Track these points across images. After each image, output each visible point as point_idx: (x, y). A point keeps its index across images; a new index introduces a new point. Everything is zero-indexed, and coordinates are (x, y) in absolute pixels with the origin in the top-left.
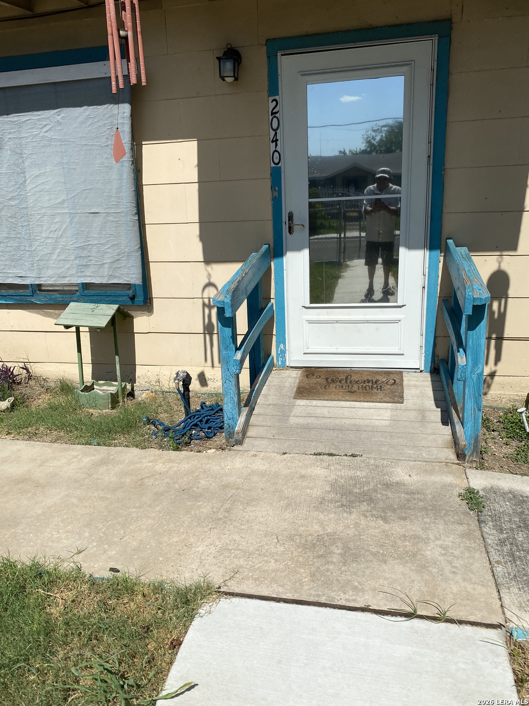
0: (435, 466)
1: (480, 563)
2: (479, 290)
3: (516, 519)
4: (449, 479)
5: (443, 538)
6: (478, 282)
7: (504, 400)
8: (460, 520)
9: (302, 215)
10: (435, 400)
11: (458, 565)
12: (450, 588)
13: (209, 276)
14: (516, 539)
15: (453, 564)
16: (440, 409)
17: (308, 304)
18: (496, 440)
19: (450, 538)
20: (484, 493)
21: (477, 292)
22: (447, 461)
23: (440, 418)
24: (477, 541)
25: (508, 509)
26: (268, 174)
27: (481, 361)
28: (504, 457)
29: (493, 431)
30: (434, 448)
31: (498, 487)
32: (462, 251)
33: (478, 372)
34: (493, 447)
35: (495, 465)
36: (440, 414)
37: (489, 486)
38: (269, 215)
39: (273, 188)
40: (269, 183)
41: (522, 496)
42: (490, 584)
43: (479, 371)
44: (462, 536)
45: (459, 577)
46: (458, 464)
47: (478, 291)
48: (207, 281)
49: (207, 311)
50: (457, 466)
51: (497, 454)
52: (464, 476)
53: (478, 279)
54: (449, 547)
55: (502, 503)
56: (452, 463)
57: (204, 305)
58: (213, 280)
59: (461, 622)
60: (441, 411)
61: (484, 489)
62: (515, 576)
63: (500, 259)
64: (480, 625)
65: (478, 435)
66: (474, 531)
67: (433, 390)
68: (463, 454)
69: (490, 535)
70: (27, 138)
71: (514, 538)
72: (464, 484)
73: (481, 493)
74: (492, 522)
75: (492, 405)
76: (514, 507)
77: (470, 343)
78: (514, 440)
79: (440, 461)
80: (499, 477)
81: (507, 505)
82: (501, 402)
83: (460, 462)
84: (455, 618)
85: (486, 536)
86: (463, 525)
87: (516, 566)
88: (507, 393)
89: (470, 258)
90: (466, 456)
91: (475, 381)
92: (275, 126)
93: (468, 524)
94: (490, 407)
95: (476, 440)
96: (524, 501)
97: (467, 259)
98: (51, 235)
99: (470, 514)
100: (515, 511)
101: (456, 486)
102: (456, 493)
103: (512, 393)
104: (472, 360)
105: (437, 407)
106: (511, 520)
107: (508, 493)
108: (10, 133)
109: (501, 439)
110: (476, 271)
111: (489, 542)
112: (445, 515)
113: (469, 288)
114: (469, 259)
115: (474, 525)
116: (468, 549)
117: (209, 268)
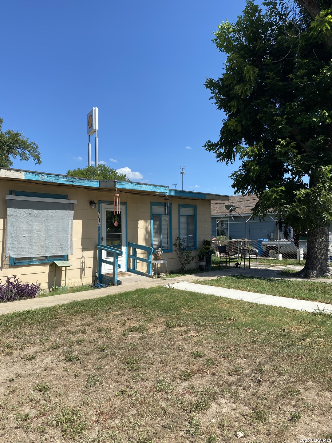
9: (105, 237)
13: (83, 255)
17: (106, 258)
26: (97, 228)
38: (97, 237)
39: (98, 231)
40: (97, 230)
48: (82, 256)
49: (82, 264)
57: (81, 263)
58: (83, 256)
70: (46, 215)
92: (99, 218)
98: (51, 242)
108: (41, 213)
117: (83, 253)
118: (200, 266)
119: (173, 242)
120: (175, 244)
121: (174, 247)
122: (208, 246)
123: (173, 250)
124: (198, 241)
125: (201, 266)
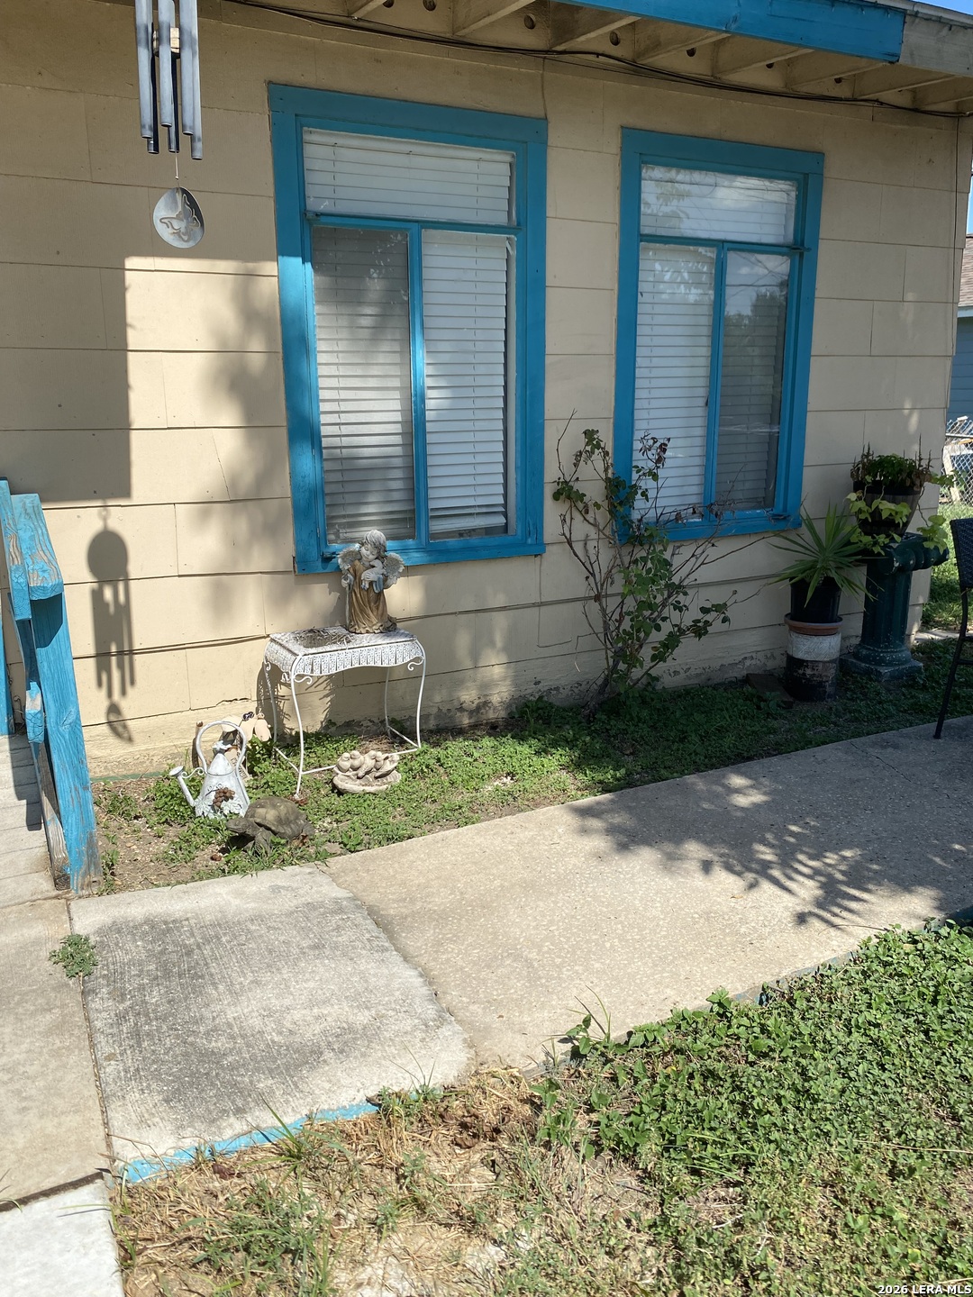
0: (10, 913)
1: (76, 1072)
2: (44, 571)
3: (151, 967)
4: (37, 930)
5: (8, 1050)
6: (45, 558)
7: (155, 759)
8: (47, 1004)
10: (15, 786)
11: (33, 1092)
12: (13, 1143)
14: (146, 1003)
15: (24, 1094)
16: (24, 802)
18: (141, 834)
19: (22, 1046)
20: (98, 938)
21: (38, 576)
22: (34, 897)
23: (25, 818)
24: (76, 1032)
25: (139, 952)
27: (72, 698)
28: (151, 861)
29: (136, 818)
30: (9, 880)
31: (126, 918)
32: (27, 501)
33: (70, 721)
34: (135, 847)
35: (135, 878)
36: (24, 810)
37: (109, 921)
41: (166, 923)
42: (91, 1103)
43: (72, 718)
44: (49, 1032)
45: (32, 1115)
46: (56, 897)
47: (40, 573)
50: (56, 901)
51: (139, 858)
52: (65, 917)
53: (46, 551)
54: (19, 1064)
55: (129, 946)
56: (45, 899)
59: (25, 1201)
60: (27, 804)
61: (100, 932)
62: (137, 1070)
63: (104, 513)
64: (62, 1189)
65: (91, 834)
66: (73, 1015)
67: (13, 768)
68: (64, 875)
69: (100, 1013)
71: (144, 1002)
72: (63, 931)
73: (92, 941)
74: (108, 985)
75: (137, 771)
76: (150, 947)
77: (45, 670)
78: (171, 826)
79: (21, 900)
80: (130, 900)
81: (138, 946)
82: (151, 762)
83: (60, 892)
84: (13, 1198)
85: (93, 1015)
86: (53, 1011)
87: (141, 1052)
88: (159, 745)
89: (39, 513)
90: (68, 878)
91: (67, 736)
93: (63, 1006)
94: (133, 776)
95: (91, 844)
96: (169, 930)
97: (33, 516)
99: (67, 985)
100: (151, 954)
101: (48, 939)
102: (45, 954)
103: (168, 744)
104: (55, 701)
105: (20, 798)
106: (141, 971)
107: (141, 925)
109: (149, 830)
110: (46, 537)
111: (98, 1024)
112: (18, 1004)
113: (17, 569)
114: (38, 515)
115: (73, 1002)
116: (56, 1053)
118: (794, 663)
119: (551, 474)
120: (565, 492)
121: (552, 512)
122: (886, 507)
123: (547, 538)
124: (810, 456)
125: (801, 663)
